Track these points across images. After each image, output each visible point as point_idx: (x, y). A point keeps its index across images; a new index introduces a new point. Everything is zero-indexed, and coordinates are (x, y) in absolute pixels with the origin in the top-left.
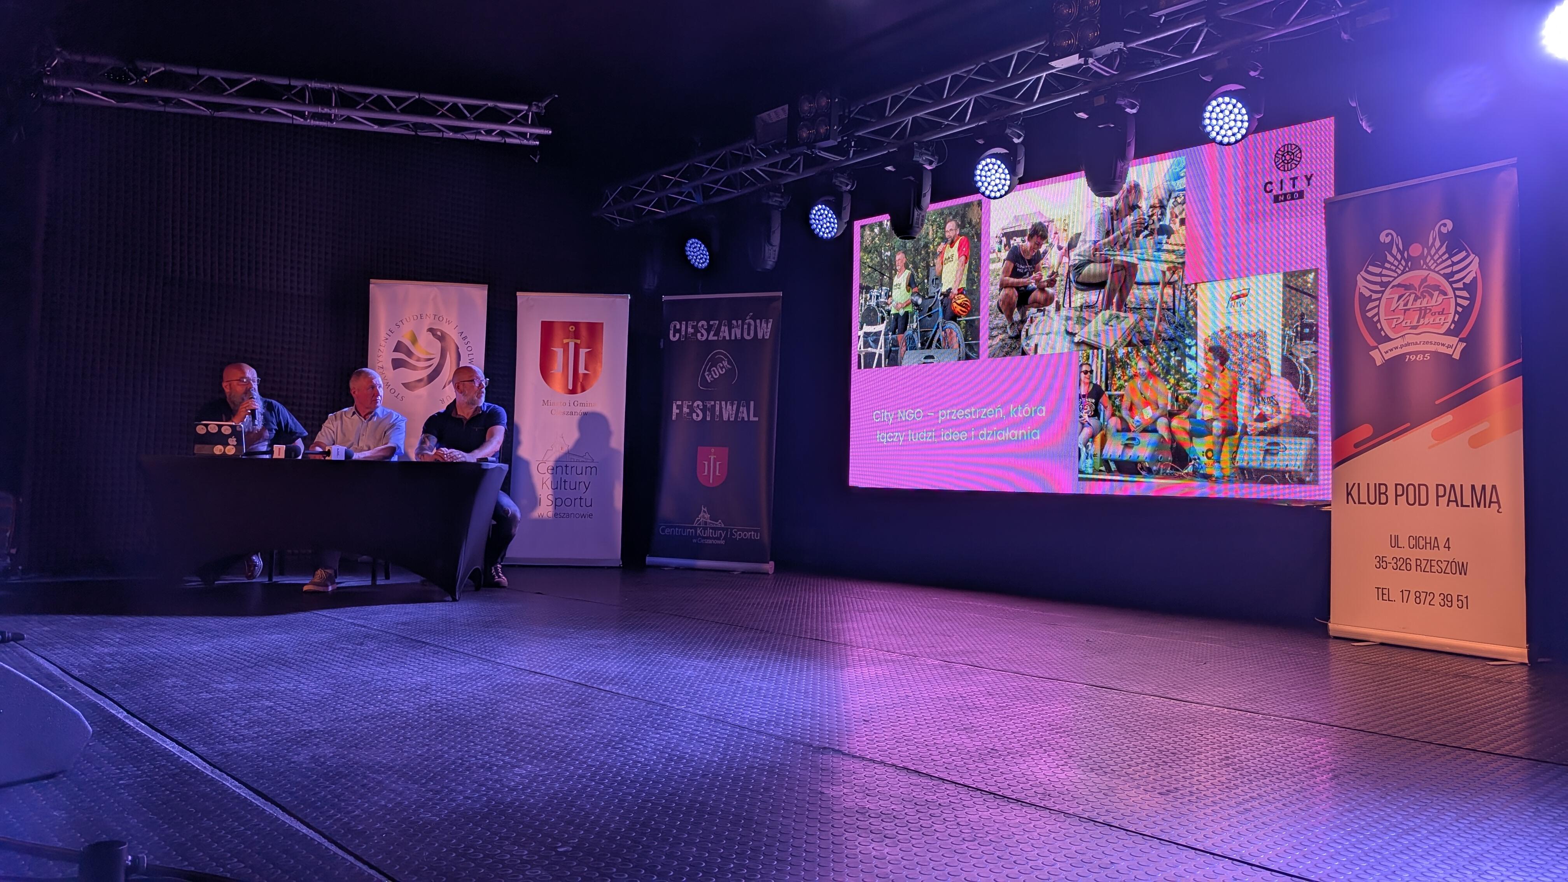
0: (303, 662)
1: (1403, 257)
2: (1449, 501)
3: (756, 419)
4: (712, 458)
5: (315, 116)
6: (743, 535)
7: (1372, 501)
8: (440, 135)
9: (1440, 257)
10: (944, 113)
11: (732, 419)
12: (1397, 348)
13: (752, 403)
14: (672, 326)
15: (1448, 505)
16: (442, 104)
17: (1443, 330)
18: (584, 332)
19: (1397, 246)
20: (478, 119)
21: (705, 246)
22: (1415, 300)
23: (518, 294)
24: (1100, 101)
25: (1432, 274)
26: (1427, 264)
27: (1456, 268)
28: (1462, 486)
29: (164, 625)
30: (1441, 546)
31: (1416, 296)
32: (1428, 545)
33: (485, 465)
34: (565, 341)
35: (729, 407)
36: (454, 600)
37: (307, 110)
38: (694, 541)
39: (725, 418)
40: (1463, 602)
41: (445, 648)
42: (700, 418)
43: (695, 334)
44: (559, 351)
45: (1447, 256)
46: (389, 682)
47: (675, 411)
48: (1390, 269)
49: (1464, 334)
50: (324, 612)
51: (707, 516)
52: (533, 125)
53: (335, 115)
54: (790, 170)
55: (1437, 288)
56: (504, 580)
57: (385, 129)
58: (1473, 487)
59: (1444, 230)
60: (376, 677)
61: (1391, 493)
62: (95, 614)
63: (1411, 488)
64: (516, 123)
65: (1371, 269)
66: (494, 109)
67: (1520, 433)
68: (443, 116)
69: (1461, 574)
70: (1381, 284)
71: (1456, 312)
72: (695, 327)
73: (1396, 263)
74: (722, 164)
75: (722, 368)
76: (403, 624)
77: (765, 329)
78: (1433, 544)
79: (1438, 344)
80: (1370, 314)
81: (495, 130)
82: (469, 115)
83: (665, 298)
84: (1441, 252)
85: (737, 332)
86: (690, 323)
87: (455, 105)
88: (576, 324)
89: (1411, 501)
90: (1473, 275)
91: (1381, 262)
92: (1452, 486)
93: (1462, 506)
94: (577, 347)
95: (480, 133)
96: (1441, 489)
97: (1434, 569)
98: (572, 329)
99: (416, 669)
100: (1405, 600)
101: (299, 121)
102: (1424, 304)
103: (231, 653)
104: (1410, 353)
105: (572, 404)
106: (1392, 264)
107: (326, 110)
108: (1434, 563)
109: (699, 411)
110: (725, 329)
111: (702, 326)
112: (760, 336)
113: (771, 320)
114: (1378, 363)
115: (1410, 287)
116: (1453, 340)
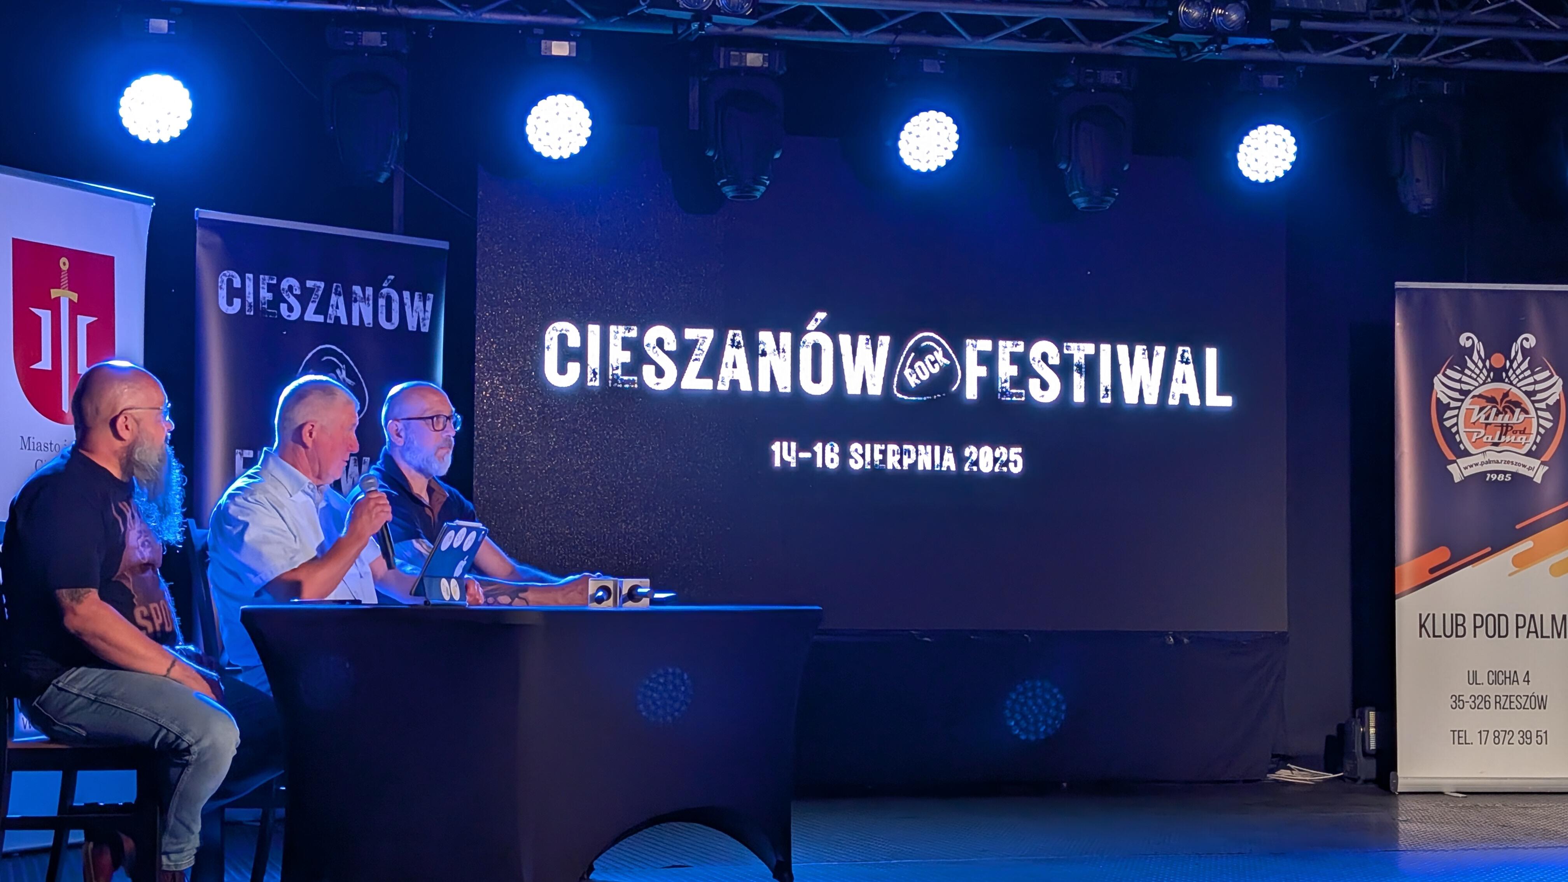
1: (1485, 366)
2: (1529, 632)
7: (1448, 634)
9: (1522, 372)
12: (1476, 465)
14: (223, 279)
15: (1528, 637)
17: (1525, 450)
19: (1479, 352)
22: (1497, 415)
25: (1514, 390)
26: (1509, 378)
27: (1538, 387)
28: (1542, 616)
30: (1521, 680)
31: (1498, 410)
32: (1508, 680)
34: (54, 293)
40: (1542, 737)
43: (275, 303)
44: (44, 318)
45: (1528, 372)
48: (1470, 377)
49: (1546, 458)
55: (1518, 404)
58: (1553, 617)
59: (1527, 345)
61: (1469, 625)
63: (1491, 619)
65: (1449, 372)
69: (1540, 708)
70: (1461, 391)
71: (1538, 433)
72: (274, 290)
73: (1477, 371)
77: (422, 313)
78: (1513, 678)
80: (1448, 424)
83: (200, 214)
84: (1523, 367)
85: (363, 312)
86: (263, 279)
89: (1491, 633)
90: (1557, 397)
91: (1461, 366)
92: (1532, 616)
93: (1542, 637)
94: (73, 312)
96: (1521, 619)
97: (1513, 706)
98: (64, 264)
100: (1483, 742)
102: (1506, 421)
104: (1491, 472)
106: (1473, 371)
108: (1513, 699)
110: (337, 302)
111: (290, 288)
112: (412, 326)
113: (431, 296)
114: (1457, 479)
115: (1492, 400)
116: (1535, 463)
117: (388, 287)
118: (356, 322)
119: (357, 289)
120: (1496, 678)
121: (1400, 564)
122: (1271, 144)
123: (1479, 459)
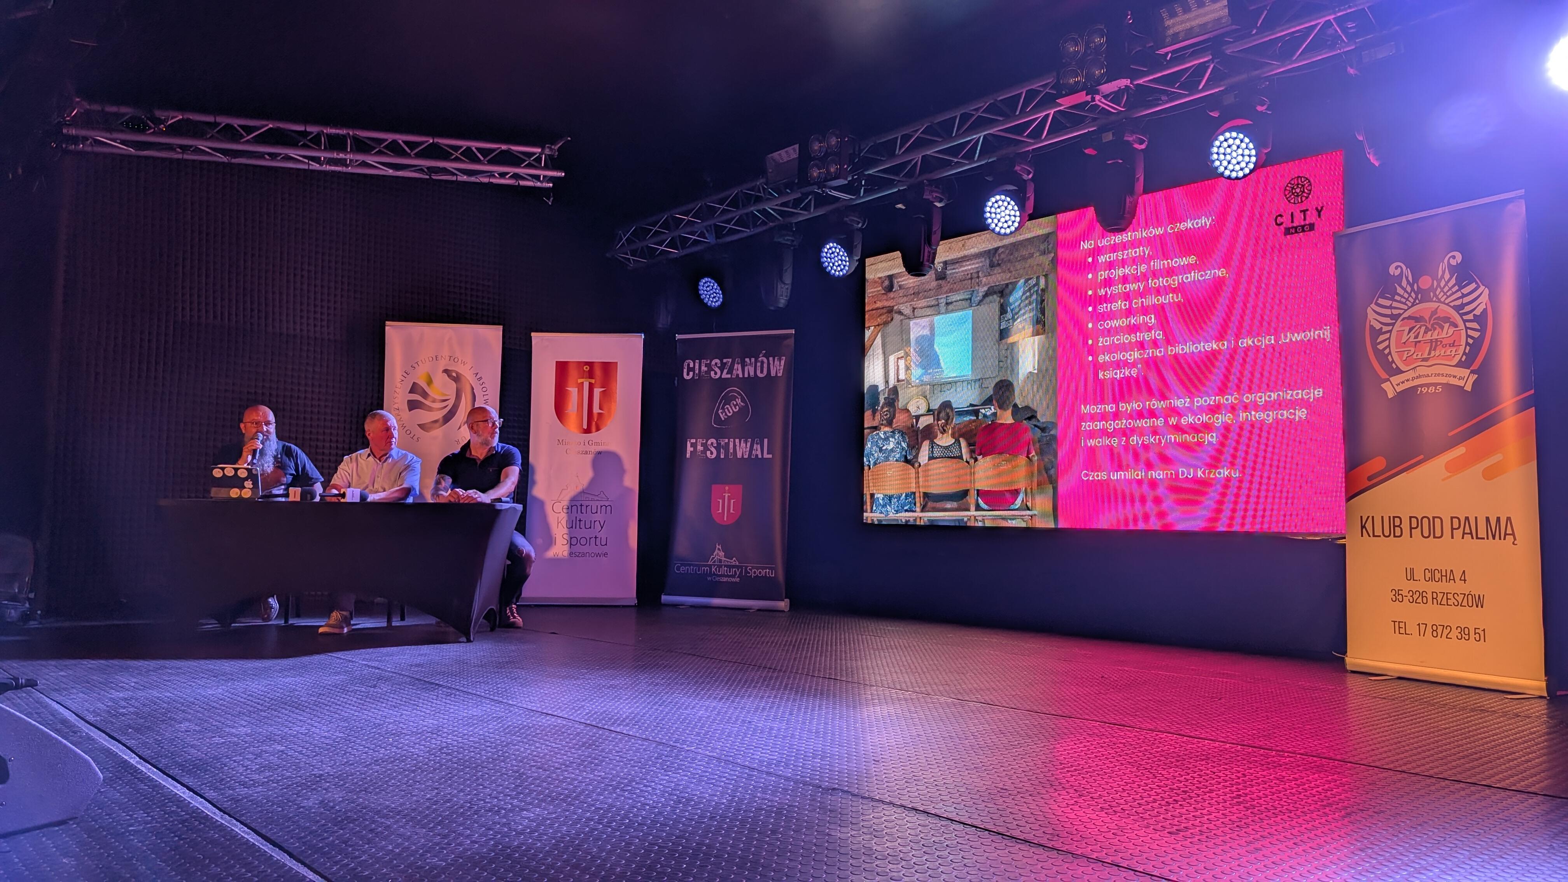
0: (316, 705)
1: (1413, 290)
2: (1464, 533)
3: (770, 456)
4: (727, 495)
5: (331, 161)
6: (757, 573)
7: (1387, 534)
8: (454, 178)
9: (1450, 289)
10: (954, 151)
11: (746, 457)
12: (1408, 380)
13: (766, 441)
14: (686, 364)
15: (1463, 538)
16: (456, 148)
17: (1455, 362)
18: (598, 372)
19: (1407, 278)
20: (491, 162)
21: (719, 285)
22: (1425, 332)
23: (533, 334)
24: (1108, 137)
25: (1443, 307)
26: (1437, 297)
27: (1466, 300)
28: (1476, 518)
29: (180, 668)
30: (1457, 579)
31: (1427, 328)
32: (1444, 578)
33: (499, 506)
34: (580, 381)
35: (743, 445)
36: (469, 641)
37: (323, 155)
38: (709, 579)
39: (739, 455)
40: (1481, 635)
41: (458, 690)
42: (714, 456)
43: (708, 372)
44: (573, 391)
45: (1456, 288)
46: (401, 725)
47: (689, 449)
48: (1400, 302)
49: (1475, 366)
50: (339, 654)
51: (722, 554)
52: (546, 167)
53: (351, 160)
54: (801, 209)
55: (1447, 319)
56: (519, 620)
57: (400, 173)
58: (1488, 519)
59: (1453, 262)
60: (388, 720)
61: (1406, 526)
62: (112, 658)
63: (1425, 521)
64: (530, 166)
65: (1381, 301)
66: (508, 152)
67: (1534, 464)
68: (457, 159)
69: (1477, 606)
70: (1391, 316)
71: (1467, 344)
72: (708, 366)
73: (1406, 295)
74: (735, 203)
75: (735, 406)
76: (417, 665)
77: (778, 367)
78: (1449, 576)
79: (1450, 376)
80: (1381, 347)
81: (508, 173)
82: (482, 158)
83: (678, 337)
84: (1450, 284)
85: (750, 370)
86: (704, 361)
87: (469, 149)
88: (591, 364)
89: (1426, 534)
90: (1482, 306)
91: (1391, 294)
92: (1467, 518)
93: (1477, 538)
94: (591, 387)
95: (494, 176)
96: (1455, 521)
97: (1450, 602)
98: (586, 368)
99: (428, 711)
100: (1422, 634)
101: (315, 166)
102: (1435, 336)
103: (245, 696)
104: (1421, 386)
105: (586, 444)
106: (1402, 297)
107: (342, 156)
108: (1450, 596)
109: (713, 449)
110: (738, 368)
111: (715, 364)
112: (772, 374)
113: (784, 358)
114: (1390, 395)
115: (1421, 320)
116: (1465, 372)
117: (763, 356)
118: (746, 375)
119: (747, 360)
120: (1432, 575)
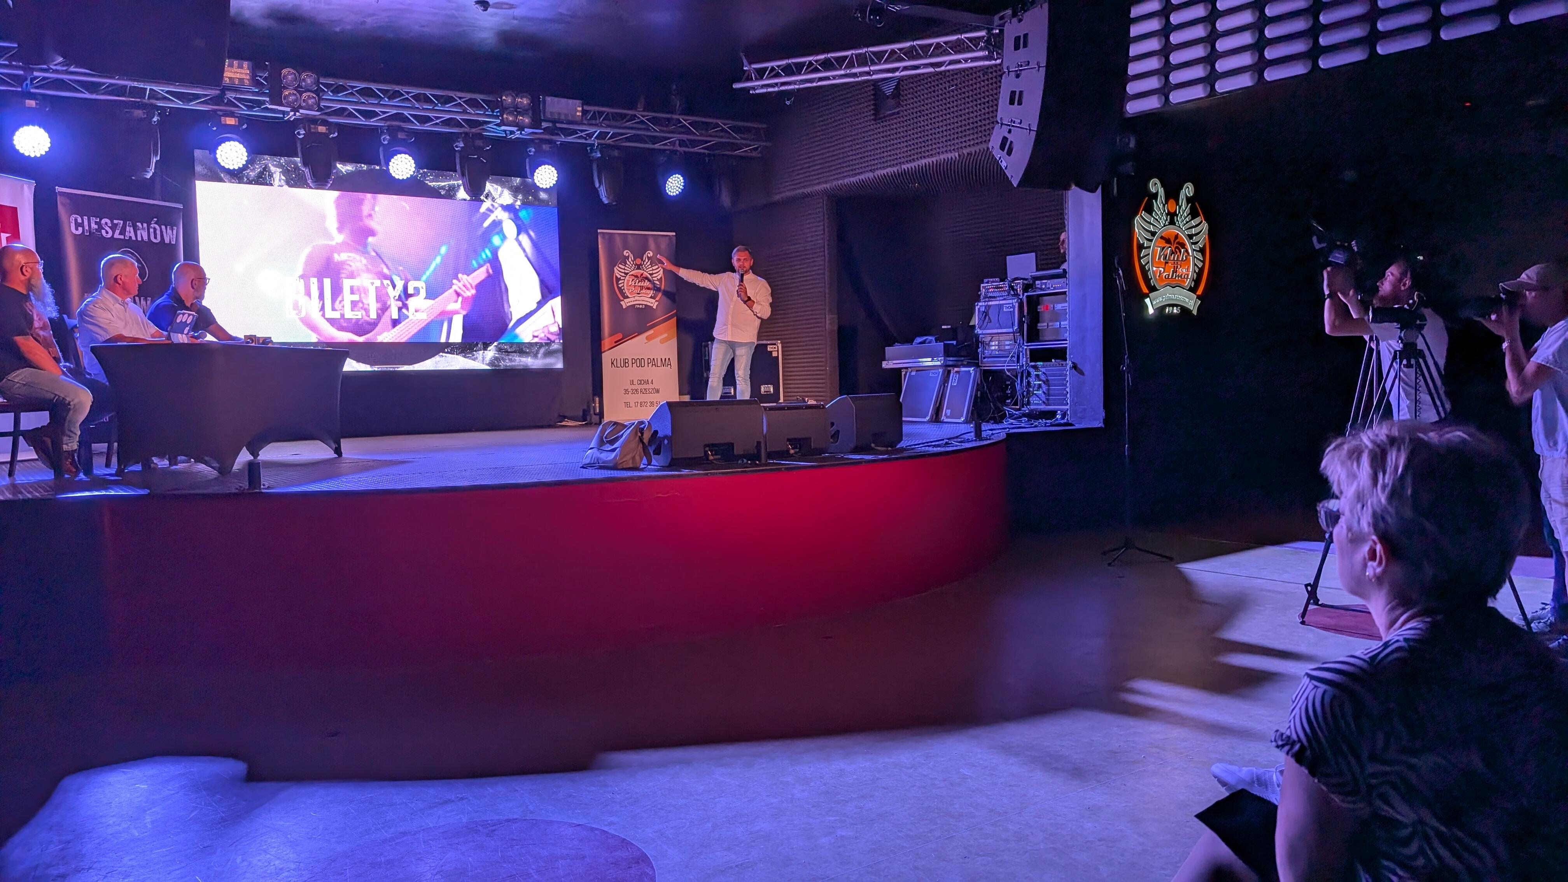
1: (634, 263)
2: (652, 365)
7: (620, 366)
9: (648, 266)
12: (631, 302)
14: (73, 218)
17: (649, 296)
19: (631, 258)
21: (49, 136)
22: (639, 282)
25: (645, 272)
26: (643, 268)
27: (654, 272)
28: (657, 359)
30: (649, 383)
31: (639, 280)
43: (99, 230)
45: (650, 266)
48: (628, 267)
49: (657, 299)
55: (646, 278)
59: (649, 255)
61: (629, 363)
63: (637, 360)
65: (620, 266)
67: (676, 339)
70: (625, 273)
71: (654, 289)
72: (98, 224)
73: (631, 265)
77: (171, 235)
78: (646, 382)
79: (648, 301)
80: (620, 286)
83: (59, 189)
85: (143, 235)
86: (92, 219)
89: (638, 366)
90: (661, 275)
91: (625, 263)
92: (654, 359)
93: (658, 367)
96: (649, 360)
102: (642, 284)
104: (637, 304)
106: (629, 265)
110: (130, 230)
111: (106, 223)
112: (167, 241)
113: (175, 228)
114: (624, 307)
115: (636, 276)
116: (653, 301)
117: (155, 223)
118: (139, 239)
119: (139, 224)
120: (641, 382)
121: (604, 339)
122: (547, 173)
123: (632, 299)
